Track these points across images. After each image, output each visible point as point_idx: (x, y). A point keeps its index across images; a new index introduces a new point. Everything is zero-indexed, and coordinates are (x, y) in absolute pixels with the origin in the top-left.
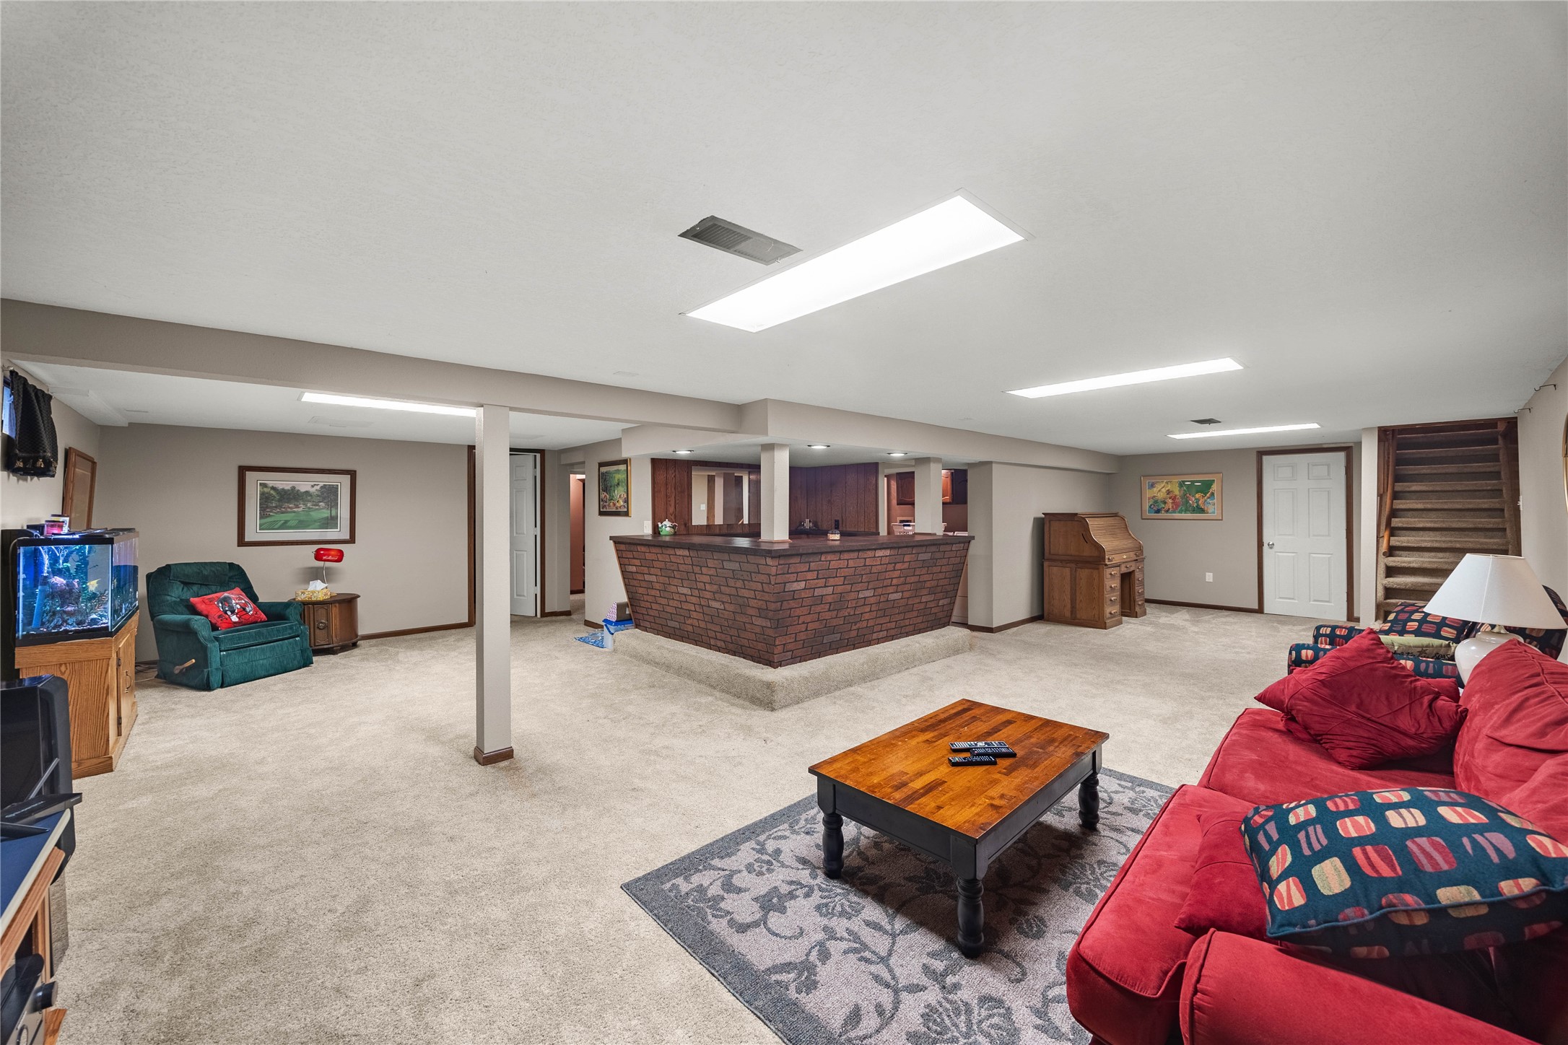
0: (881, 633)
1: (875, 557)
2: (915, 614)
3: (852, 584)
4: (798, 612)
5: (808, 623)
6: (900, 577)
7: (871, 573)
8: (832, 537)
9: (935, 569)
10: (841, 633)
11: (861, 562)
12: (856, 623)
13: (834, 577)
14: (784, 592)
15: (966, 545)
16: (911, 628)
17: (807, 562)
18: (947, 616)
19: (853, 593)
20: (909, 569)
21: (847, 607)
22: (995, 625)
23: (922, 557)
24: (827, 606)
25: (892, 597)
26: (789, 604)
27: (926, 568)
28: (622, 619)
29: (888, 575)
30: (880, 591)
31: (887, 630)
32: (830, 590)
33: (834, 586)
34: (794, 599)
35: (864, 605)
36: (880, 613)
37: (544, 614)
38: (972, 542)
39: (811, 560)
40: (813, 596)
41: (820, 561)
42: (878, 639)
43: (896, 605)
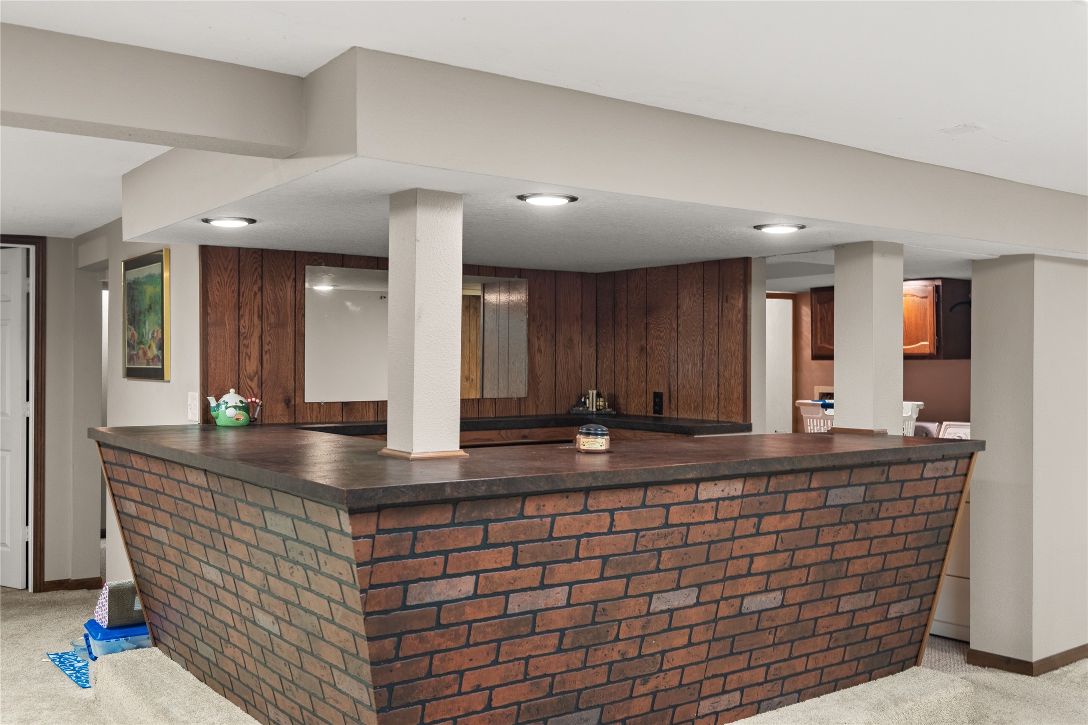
0: (725, 697)
1: (696, 500)
2: (821, 642)
3: (628, 577)
4: (457, 661)
5: (491, 689)
6: (775, 551)
7: (686, 545)
8: (586, 443)
9: (877, 528)
10: (602, 706)
11: (656, 517)
12: (645, 678)
13: (569, 561)
14: (405, 607)
15: (963, 463)
16: (811, 679)
17: (478, 522)
18: (910, 643)
19: (632, 602)
20: (800, 528)
21: (617, 639)
22: (1037, 655)
23: (836, 497)
24: (554, 639)
25: (752, 604)
26: (422, 640)
27: (852, 526)
28: (118, 624)
29: (737, 548)
30: (716, 591)
31: (742, 690)
32: (559, 595)
33: (570, 585)
34: (439, 626)
35: (670, 629)
36: (718, 648)
37: (41, 586)
38: (979, 456)
39: (491, 514)
40: (505, 615)
41: (522, 516)
42: (717, 713)
43: (765, 624)
